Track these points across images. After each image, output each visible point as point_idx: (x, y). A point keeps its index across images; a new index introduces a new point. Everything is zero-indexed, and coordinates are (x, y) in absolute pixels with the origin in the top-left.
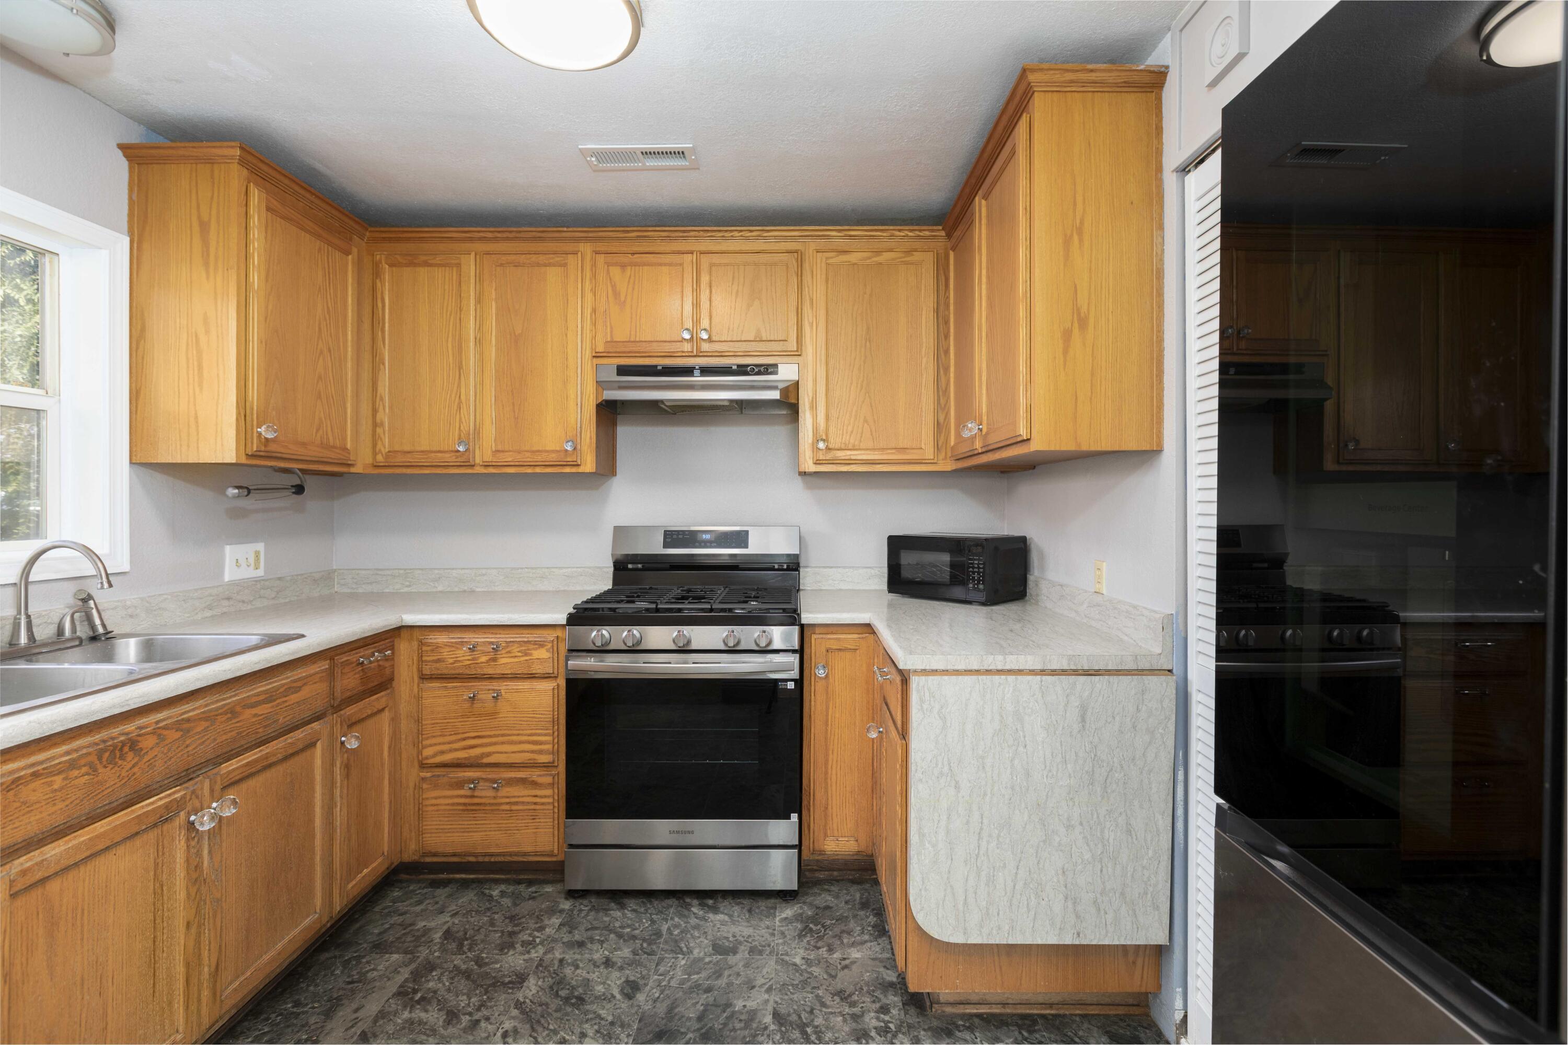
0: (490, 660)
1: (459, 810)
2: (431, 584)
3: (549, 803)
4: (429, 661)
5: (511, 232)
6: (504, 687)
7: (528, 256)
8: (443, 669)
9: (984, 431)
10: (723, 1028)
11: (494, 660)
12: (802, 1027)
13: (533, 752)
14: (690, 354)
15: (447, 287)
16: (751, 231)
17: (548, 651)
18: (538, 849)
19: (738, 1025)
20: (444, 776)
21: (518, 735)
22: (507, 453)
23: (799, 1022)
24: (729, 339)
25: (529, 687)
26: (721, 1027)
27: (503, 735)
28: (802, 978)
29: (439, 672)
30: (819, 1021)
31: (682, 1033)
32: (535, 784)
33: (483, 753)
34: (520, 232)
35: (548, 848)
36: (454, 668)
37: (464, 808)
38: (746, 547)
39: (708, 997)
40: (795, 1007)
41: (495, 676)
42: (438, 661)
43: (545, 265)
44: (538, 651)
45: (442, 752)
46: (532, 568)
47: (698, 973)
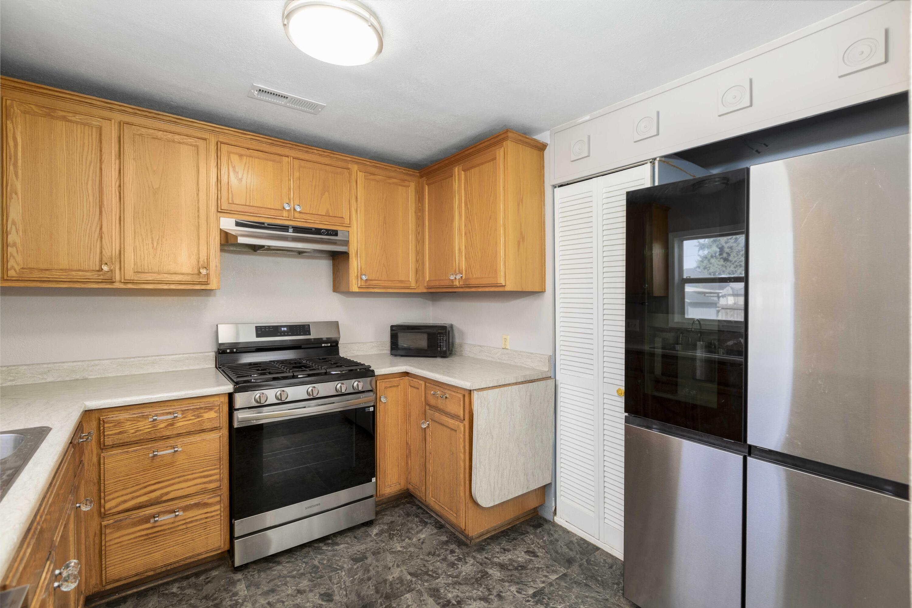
0: (168, 425)
1: (141, 540)
2: (40, 376)
3: (217, 515)
4: (111, 435)
5: (150, 113)
6: (180, 443)
7: (165, 133)
8: (124, 438)
9: (464, 277)
10: (392, 590)
11: (172, 425)
12: (426, 573)
13: (204, 483)
14: (287, 219)
15: (86, 141)
16: (324, 152)
17: (215, 412)
18: (209, 548)
19: (398, 586)
20: (126, 519)
21: (192, 474)
22: (148, 274)
23: (423, 572)
24: (311, 212)
25: (200, 439)
26: (390, 590)
27: (179, 477)
28: (408, 555)
29: (121, 441)
30: (431, 568)
31: (375, 602)
32: (206, 505)
33: (163, 494)
34: (159, 114)
35: (216, 545)
36: (136, 436)
37: (146, 537)
38: (310, 334)
39: (372, 582)
40: (416, 567)
41: (172, 436)
42: (120, 433)
43: (180, 143)
44: (208, 413)
45: (125, 501)
46: (144, 357)
47: (357, 574)
